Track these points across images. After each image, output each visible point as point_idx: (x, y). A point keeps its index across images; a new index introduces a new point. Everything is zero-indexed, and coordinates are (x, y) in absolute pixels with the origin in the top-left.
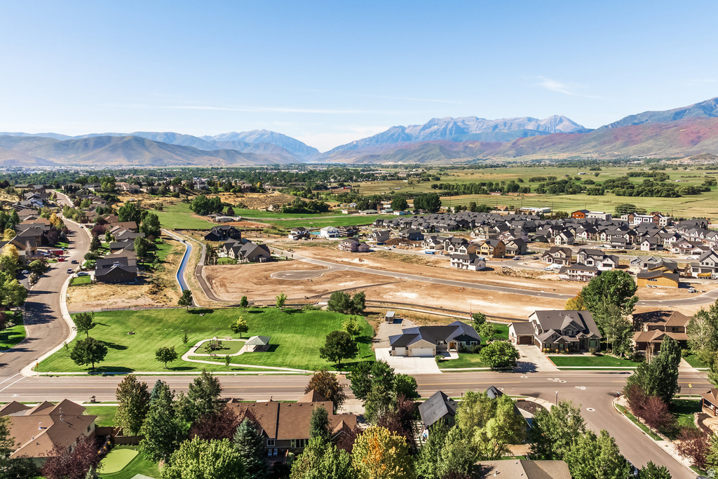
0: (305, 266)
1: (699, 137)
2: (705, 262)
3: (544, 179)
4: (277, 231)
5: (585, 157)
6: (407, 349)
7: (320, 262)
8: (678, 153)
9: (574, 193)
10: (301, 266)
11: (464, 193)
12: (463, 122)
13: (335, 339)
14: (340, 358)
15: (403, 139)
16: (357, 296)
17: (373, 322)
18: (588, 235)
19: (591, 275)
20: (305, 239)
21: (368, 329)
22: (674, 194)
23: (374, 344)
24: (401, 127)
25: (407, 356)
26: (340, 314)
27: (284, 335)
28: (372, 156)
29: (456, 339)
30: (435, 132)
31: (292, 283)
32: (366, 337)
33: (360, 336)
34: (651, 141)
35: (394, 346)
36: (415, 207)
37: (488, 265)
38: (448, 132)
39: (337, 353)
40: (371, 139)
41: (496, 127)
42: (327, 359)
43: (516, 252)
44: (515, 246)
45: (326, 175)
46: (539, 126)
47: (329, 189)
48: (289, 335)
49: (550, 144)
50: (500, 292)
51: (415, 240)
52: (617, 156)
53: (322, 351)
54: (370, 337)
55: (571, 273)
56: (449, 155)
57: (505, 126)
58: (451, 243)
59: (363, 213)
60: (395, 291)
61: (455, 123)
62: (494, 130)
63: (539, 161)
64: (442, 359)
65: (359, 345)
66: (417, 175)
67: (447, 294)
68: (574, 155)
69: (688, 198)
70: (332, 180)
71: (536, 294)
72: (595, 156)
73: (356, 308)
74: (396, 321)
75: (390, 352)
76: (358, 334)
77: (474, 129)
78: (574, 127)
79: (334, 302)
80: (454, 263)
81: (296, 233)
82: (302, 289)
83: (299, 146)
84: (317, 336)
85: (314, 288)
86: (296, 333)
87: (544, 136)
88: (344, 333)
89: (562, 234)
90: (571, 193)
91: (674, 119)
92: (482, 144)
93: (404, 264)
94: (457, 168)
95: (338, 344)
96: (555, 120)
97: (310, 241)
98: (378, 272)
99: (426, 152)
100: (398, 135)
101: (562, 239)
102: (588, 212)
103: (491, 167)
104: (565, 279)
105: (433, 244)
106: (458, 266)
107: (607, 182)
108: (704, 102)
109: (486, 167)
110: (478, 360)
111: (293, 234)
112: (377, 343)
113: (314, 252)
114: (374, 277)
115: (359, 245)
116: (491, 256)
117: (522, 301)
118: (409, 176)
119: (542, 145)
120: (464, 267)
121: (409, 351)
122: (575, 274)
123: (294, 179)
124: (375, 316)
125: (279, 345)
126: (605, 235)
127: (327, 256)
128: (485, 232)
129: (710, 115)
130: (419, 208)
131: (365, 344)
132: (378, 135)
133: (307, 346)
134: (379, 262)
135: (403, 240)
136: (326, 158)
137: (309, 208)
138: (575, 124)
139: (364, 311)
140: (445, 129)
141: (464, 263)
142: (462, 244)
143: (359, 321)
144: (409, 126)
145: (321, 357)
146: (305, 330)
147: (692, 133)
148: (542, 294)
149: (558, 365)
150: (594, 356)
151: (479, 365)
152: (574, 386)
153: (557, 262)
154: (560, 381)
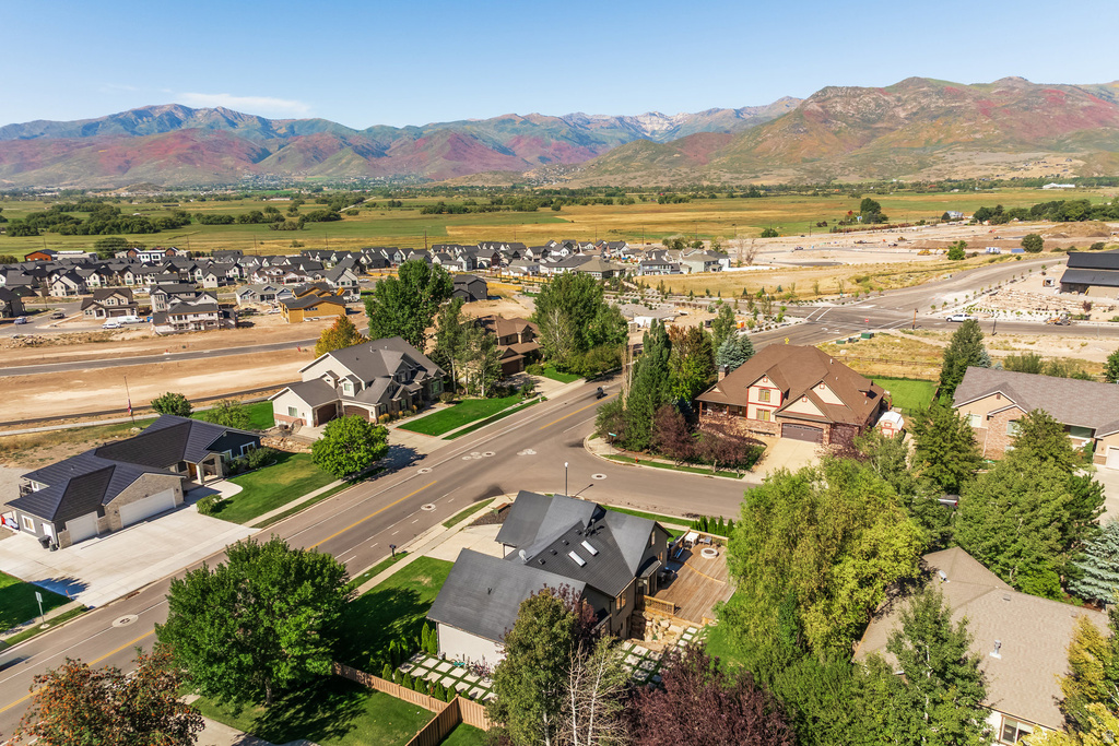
1: (127, 162)
2: (340, 281)
6: (102, 513)
8: (105, 183)
19: (211, 318)
22: (150, 228)
25: (106, 532)
29: (211, 449)
34: (59, 165)
35: (60, 520)
50: (86, 371)
52: (9, 185)
55: (177, 322)
64: (212, 503)
89: (64, 279)
91: (84, 134)
102: (54, 252)
107: (30, 217)
108: (121, 114)
117: (153, 375)
121: (110, 516)
122: (183, 321)
126: (131, 275)
129: (134, 133)
147: (117, 155)
148: (174, 357)
149: (436, 435)
150: (451, 406)
151: (312, 483)
152: (514, 454)
153: (114, 314)
154: (485, 455)
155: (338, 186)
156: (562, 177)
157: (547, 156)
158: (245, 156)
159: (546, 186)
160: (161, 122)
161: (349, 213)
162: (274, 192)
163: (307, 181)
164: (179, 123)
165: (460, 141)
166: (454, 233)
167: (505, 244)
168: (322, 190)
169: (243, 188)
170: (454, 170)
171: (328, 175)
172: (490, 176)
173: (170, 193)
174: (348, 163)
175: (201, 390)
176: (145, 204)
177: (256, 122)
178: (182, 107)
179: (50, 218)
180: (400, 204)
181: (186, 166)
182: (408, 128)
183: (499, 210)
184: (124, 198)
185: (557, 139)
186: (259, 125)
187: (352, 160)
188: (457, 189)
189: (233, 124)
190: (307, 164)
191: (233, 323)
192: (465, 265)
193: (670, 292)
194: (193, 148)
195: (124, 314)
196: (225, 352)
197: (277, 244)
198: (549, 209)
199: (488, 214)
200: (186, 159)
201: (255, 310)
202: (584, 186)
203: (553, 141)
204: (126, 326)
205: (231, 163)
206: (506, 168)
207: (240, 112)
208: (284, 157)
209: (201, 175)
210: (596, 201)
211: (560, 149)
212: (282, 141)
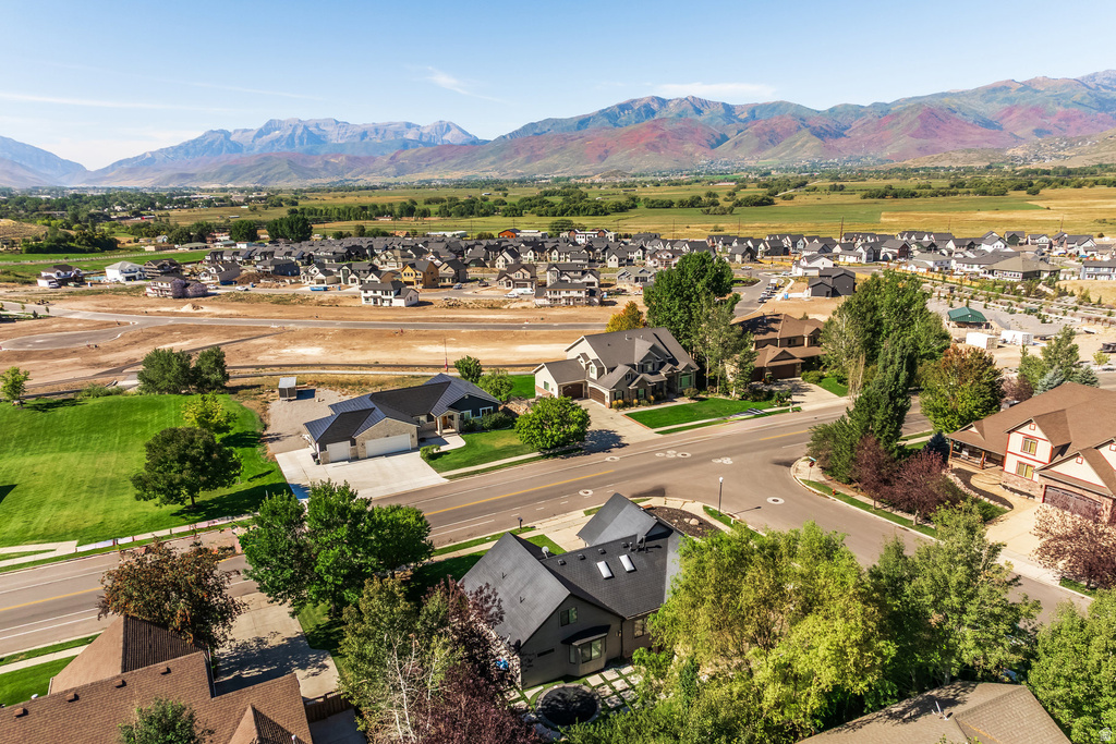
0: (80, 325)
1: (606, 152)
3: (443, 201)
4: (12, 277)
5: (483, 176)
6: (353, 443)
7: (113, 317)
8: (586, 171)
9: (487, 214)
10: (68, 325)
11: (340, 219)
12: (317, 126)
13: (172, 449)
14: (193, 490)
15: (229, 150)
16: (205, 356)
17: (253, 402)
18: (535, 255)
19: (580, 295)
20: (76, 286)
21: (245, 416)
22: (602, 211)
23: (269, 445)
24: (222, 131)
25: (355, 458)
26: (173, 397)
27: (29, 460)
28: (184, 176)
29: (452, 407)
30: (278, 140)
31: (50, 355)
32: (246, 433)
33: (232, 433)
34: (556, 156)
35: (323, 443)
36: (271, 236)
37: (421, 298)
38: (297, 141)
39: (183, 482)
40: (175, 150)
41: (364, 134)
42: (157, 500)
43: (453, 279)
44: (450, 271)
45: (105, 200)
46: (421, 135)
47: (113, 220)
48: (44, 458)
49: (438, 159)
51: (286, 275)
52: (519, 175)
53: (140, 482)
54: (254, 434)
55: (552, 296)
56: (304, 174)
57: (377, 133)
58: (352, 271)
59: (181, 249)
60: (279, 348)
61: (306, 128)
62: (362, 139)
63: (429, 182)
64: (435, 451)
65: (238, 453)
66: (261, 199)
67: (376, 342)
68: (470, 173)
69: (618, 216)
70: (118, 208)
71: (520, 327)
72: (495, 175)
73: (208, 381)
74: (303, 393)
75: (315, 457)
76: (226, 429)
77: (334, 137)
78: (465, 137)
79: (154, 374)
80: (367, 299)
81: (54, 275)
82: (76, 364)
83: (48, 159)
84: (123, 448)
85: (104, 358)
86: (66, 450)
87: (430, 149)
88: (193, 432)
89: (505, 254)
90: (484, 215)
91: (579, 128)
92: (348, 158)
93: (280, 307)
94: (319, 191)
95: (182, 459)
96: (442, 126)
97: (84, 288)
98: (235, 322)
99: (270, 169)
100: (217, 144)
101: (506, 261)
102: (519, 231)
103: (367, 188)
104: (544, 306)
105: (321, 276)
106: (376, 303)
107: (522, 200)
109: (360, 189)
110: (516, 442)
111: (47, 278)
112: (276, 443)
113: (95, 302)
114: (229, 330)
115: (188, 285)
116: (420, 286)
117: (504, 340)
118: (248, 200)
119: (429, 160)
120: (386, 304)
121: (359, 447)
122: (557, 296)
123: (43, 206)
124: (254, 391)
125: (13, 486)
126: (556, 253)
127: (125, 307)
128: (396, 258)
129: (616, 125)
130: (278, 236)
131: (248, 449)
132: (187, 144)
133: (99, 476)
134: (232, 307)
135: (266, 275)
136: (102, 179)
137: (79, 243)
138: (466, 133)
139: (227, 384)
140: (292, 136)
141: (384, 297)
142: (371, 272)
143: (222, 405)
144: (236, 131)
145: (138, 498)
146: (88, 439)
147: (599, 146)
148: (529, 327)
149: (653, 427)
150: (693, 401)
151: (515, 451)
152: (710, 460)
153: (518, 286)
154: (680, 455)
155: (787, 170)
156: (1061, 152)
157: (1047, 128)
158: (705, 143)
159: (1035, 165)
160: (638, 114)
161: (784, 198)
162: (723, 177)
163: (758, 165)
164: (653, 113)
165: (933, 117)
166: (888, 220)
167: (929, 234)
168: (769, 174)
169: (696, 174)
170: (919, 149)
171: (780, 159)
172: (961, 155)
173: (633, 179)
174: (802, 146)
175: (528, 357)
176: (610, 189)
177: (721, 108)
178: (658, 98)
179: (533, 202)
180: (842, 188)
181: (652, 154)
182: (875, 105)
183: (955, 194)
184: (596, 184)
185: (1066, 106)
186: (723, 111)
187: (807, 142)
188: (917, 170)
189: (699, 112)
190: (761, 148)
191: (596, 300)
192: (864, 256)
193: (1099, 302)
194: (661, 136)
195: (525, 286)
196: (569, 326)
197: (702, 228)
198: (1023, 193)
199: (941, 198)
200: (653, 147)
201: (624, 291)
202: (1089, 164)
203: (1060, 109)
204: (522, 297)
205: (691, 150)
206: (986, 145)
207: (708, 99)
208: (741, 142)
209: (662, 162)
210: (1096, 183)
211: (1067, 119)
212: (742, 126)
